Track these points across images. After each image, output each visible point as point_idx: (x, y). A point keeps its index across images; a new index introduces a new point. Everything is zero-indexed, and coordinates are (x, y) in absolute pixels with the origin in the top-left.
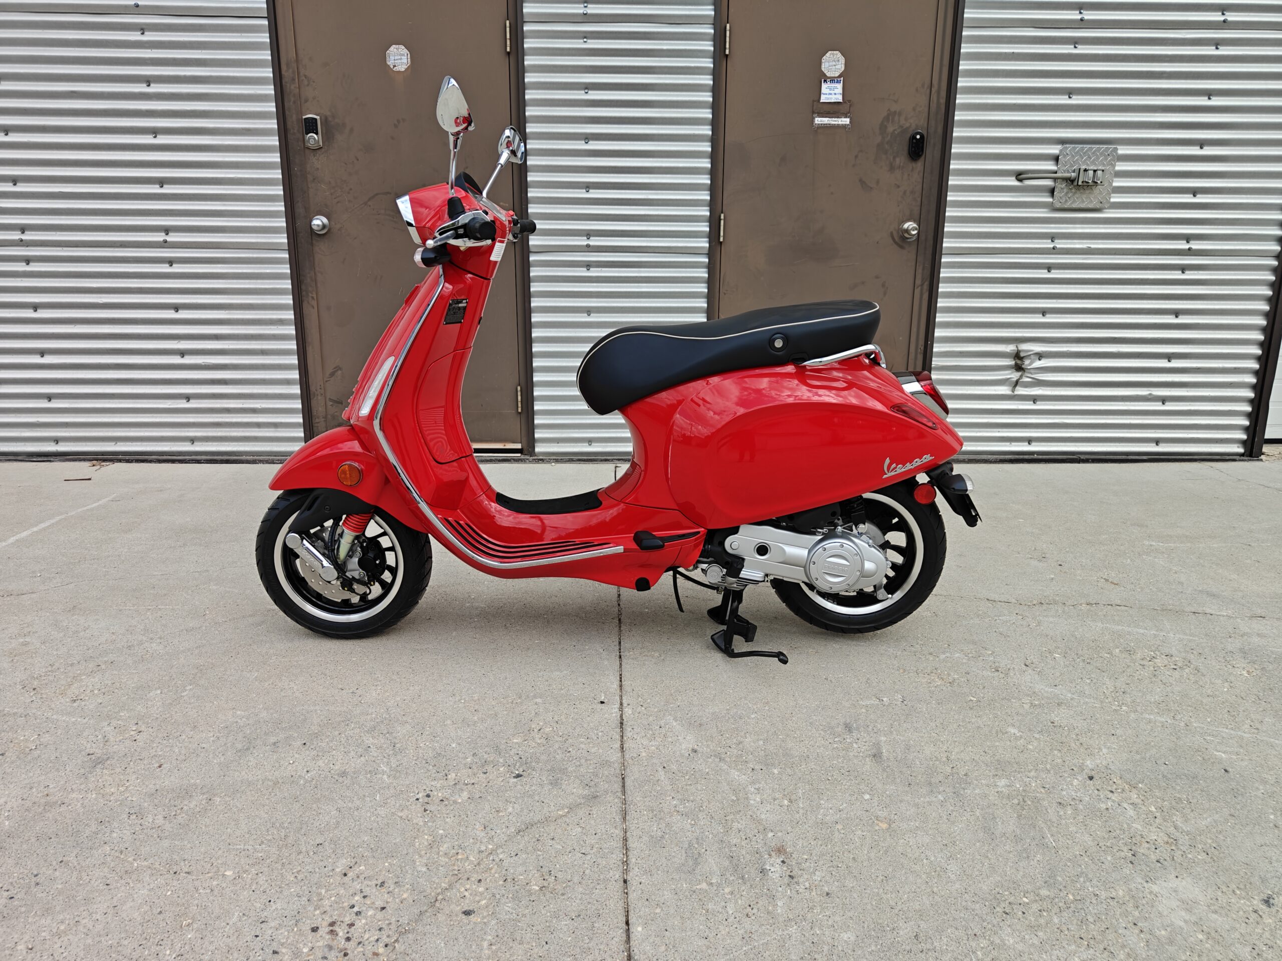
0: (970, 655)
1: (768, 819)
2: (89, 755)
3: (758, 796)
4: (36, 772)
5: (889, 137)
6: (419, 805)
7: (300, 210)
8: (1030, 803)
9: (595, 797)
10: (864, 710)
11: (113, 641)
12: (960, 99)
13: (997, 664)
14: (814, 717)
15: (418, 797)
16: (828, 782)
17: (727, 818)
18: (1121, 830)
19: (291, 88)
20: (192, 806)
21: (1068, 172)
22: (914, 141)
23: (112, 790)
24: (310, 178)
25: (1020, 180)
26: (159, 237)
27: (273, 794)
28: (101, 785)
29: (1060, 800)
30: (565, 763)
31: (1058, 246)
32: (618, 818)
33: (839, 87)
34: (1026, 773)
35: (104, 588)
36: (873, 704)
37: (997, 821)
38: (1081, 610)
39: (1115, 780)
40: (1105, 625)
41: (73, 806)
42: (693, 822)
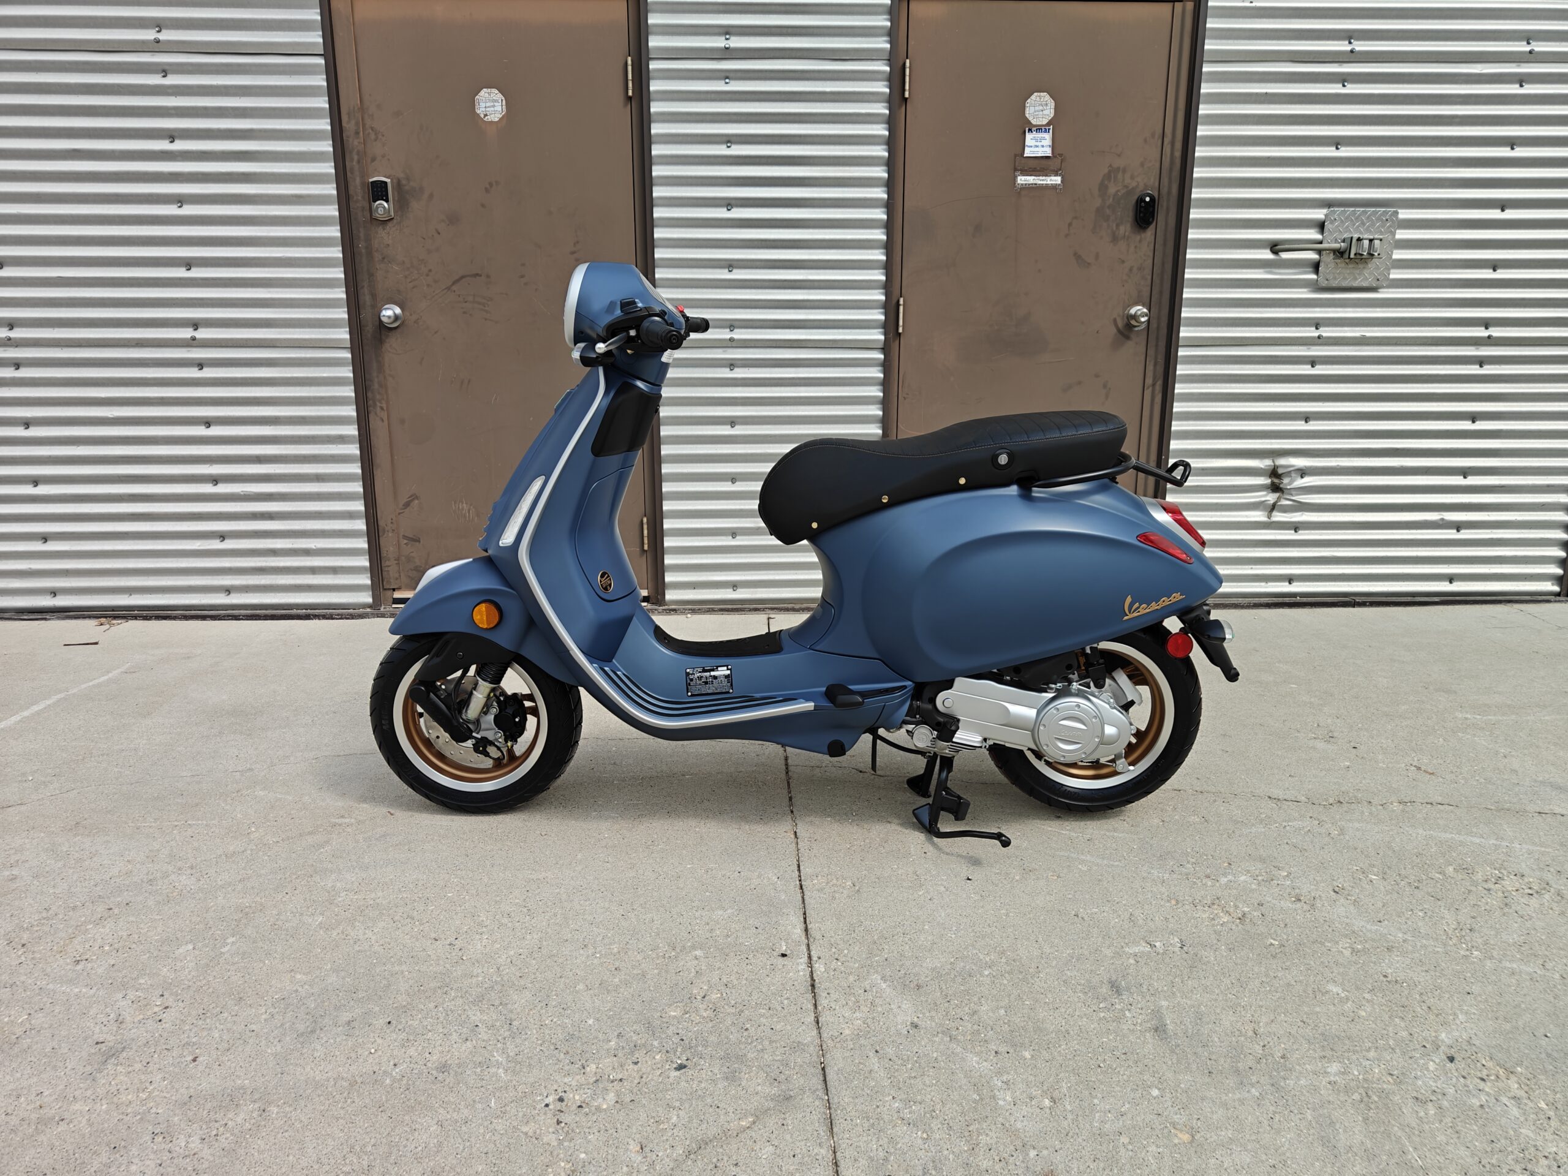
0: (1260, 878)
1: (1027, 1129)
2: (97, 1043)
3: (1009, 1093)
4: (25, 1072)
5: (1111, 200)
6: (549, 1115)
7: (366, 298)
8: (1376, 1099)
9: (788, 1098)
10: (1132, 961)
11: (129, 873)
12: (1200, 152)
13: (1297, 891)
14: (1069, 973)
15: (547, 1101)
16: (1099, 1070)
17: (971, 1129)
18: (1506, 1138)
19: (354, 143)
20: (239, 1120)
21: (1336, 241)
22: (1143, 204)
23: (129, 1097)
24: (377, 256)
25: (1275, 252)
26: (186, 333)
27: (349, 1101)
28: (113, 1089)
29: (1415, 1094)
30: (743, 1047)
31: (1324, 335)
32: (823, 1131)
33: (1047, 138)
34: (1364, 1053)
35: (116, 796)
36: (1143, 952)
37: (1337, 1127)
38: (1394, 811)
39: (1484, 1062)
40: (1428, 832)
41: (76, 1122)
42: (925, 1135)
